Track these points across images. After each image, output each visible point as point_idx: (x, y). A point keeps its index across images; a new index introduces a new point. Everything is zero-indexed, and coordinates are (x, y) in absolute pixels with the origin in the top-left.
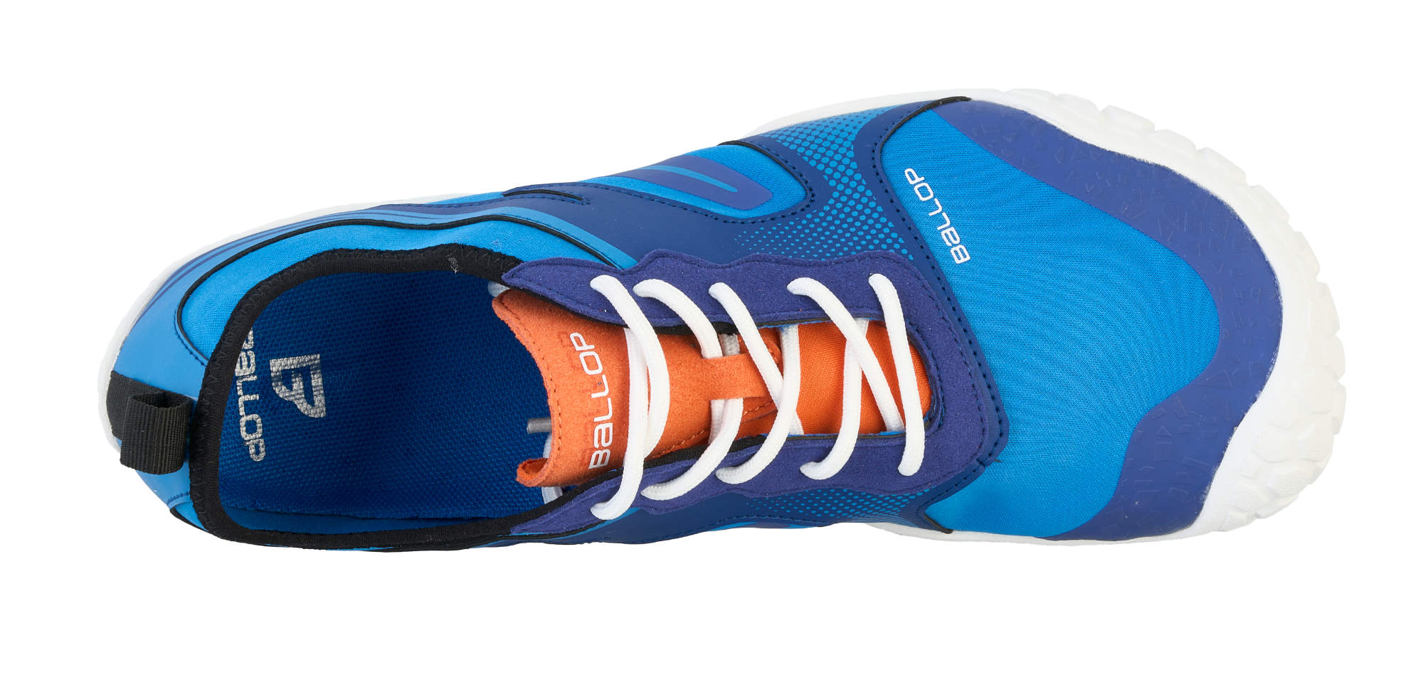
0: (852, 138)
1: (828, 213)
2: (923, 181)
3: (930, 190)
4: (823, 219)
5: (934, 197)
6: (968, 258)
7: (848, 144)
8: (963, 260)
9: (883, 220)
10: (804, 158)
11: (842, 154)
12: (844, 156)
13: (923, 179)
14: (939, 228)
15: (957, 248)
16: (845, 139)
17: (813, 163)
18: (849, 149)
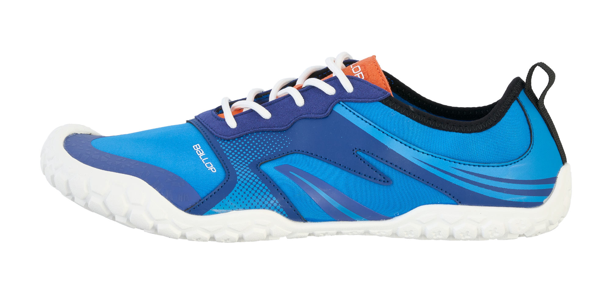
0: (237, 185)
1: (251, 159)
2: (208, 168)
3: (206, 166)
4: (253, 156)
5: (205, 164)
6: (194, 147)
7: (239, 182)
8: (196, 146)
9: (228, 154)
10: (259, 178)
11: (242, 178)
12: (241, 177)
13: (209, 169)
14: (204, 154)
15: (198, 149)
16: (240, 185)
17: (255, 176)
18: (239, 180)
